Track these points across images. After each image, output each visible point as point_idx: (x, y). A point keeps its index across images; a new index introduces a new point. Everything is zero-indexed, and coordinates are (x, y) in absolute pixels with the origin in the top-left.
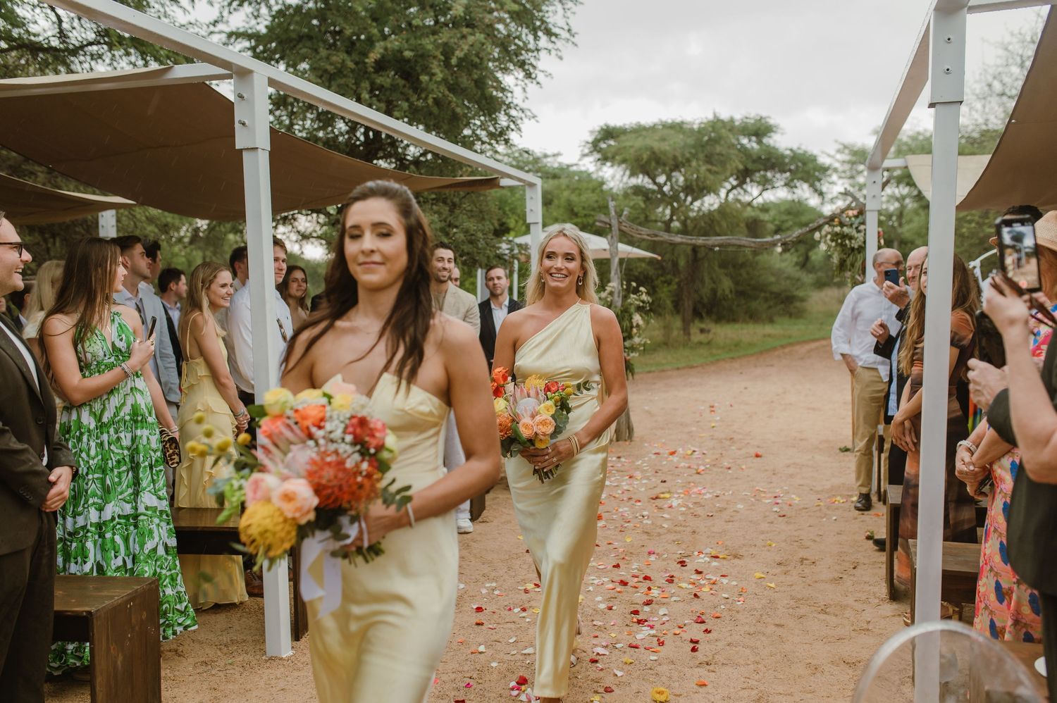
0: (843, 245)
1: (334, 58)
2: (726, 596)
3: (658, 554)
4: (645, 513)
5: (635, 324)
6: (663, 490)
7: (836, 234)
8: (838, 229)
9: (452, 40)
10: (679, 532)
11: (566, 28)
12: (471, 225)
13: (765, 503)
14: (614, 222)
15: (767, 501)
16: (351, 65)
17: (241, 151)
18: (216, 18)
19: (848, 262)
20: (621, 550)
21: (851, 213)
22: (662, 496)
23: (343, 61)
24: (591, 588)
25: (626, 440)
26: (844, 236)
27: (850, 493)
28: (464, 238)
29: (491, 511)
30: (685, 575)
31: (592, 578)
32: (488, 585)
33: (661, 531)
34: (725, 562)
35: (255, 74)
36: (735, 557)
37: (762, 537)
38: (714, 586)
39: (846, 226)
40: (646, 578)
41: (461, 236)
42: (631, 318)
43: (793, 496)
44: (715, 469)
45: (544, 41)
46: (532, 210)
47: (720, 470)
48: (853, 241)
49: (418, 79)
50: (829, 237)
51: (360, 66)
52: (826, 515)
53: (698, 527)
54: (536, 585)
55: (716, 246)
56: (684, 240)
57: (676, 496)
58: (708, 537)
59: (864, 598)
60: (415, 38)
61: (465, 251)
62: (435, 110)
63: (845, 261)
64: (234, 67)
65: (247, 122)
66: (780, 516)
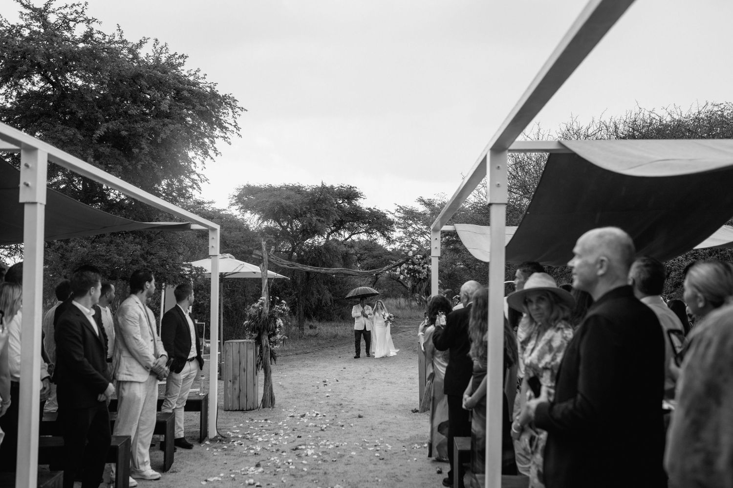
0: (414, 277)
1: (68, 132)
4: (290, 461)
5: (278, 326)
6: (300, 443)
7: (410, 269)
8: (411, 266)
9: (157, 126)
10: (315, 474)
11: (234, 124)
12: (163, 253)
13: (369, 450)
14: (265, 256)
15: (371, 449)
16: (80, 137)
17: (23, 204)
19: (418, 288)
21: (418, 256)
22: (300, 447)
23: (75, 134)
25: (269, 407)
26: (415, 271)
27: (422, 442)
28: (158, 262)
29: (178, 464)
33: (303, 473)
35: (39, 152)
37: (371, 475)
39: (416, 264)
41: (156, 261)
42: (276, 322)
43: (387, 445)
44: (333, 427)
45: (217, 132)
46: (213, 247)
47: (336, 427)
48: (421, 275)
49: (131, 150)
50: (406, 271)
51: (87, 138)
52: (409, 457)
53: (327, 469)
55: (333, 274)
56: (312, 269)
57: (309, 447)
58: (335, 476)
60: (130, 123)
61: (159, 272)
63: (415, 286)
64: (22, 144)
65: (30, 184)
66: (380, 459)
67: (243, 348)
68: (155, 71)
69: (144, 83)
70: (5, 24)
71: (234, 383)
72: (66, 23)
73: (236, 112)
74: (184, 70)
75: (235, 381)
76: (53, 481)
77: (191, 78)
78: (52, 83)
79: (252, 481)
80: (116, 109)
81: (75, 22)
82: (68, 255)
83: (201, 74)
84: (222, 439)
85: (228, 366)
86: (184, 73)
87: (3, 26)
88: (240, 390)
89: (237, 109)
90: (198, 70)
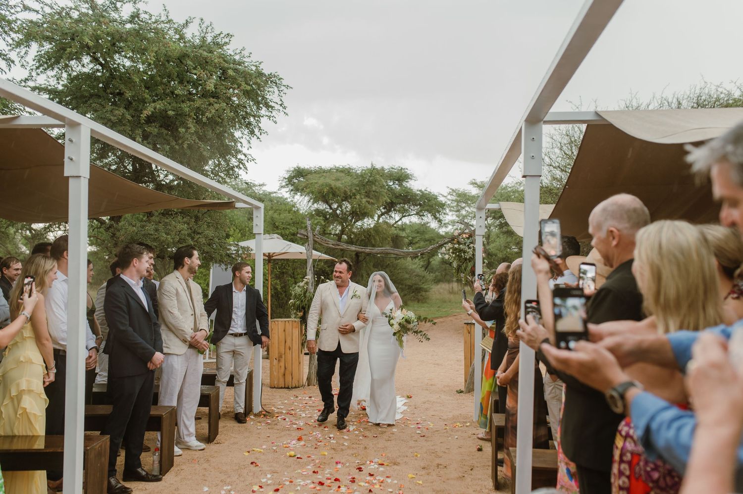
0: (459, 256)
1: (117, 112)
2: (391, 490)
3: (342, 463)
4: (332, 436)
7: (456, 249)
8: (456, 246)
9: (203, 106)
10: (356, 448)
11: (280, 103)
12: (210, 233)
13: (411, 428)
14: (310, 235)
15: (412, 426)
16: (129, 117)
17: (68, 178)
18: (27, 77)
19: (463, 268)
20: (317, 461)
21: (464, 236)
23: (123, 114)
24: (299, 488)
26: (461, 251)
27: (465, 420)
28: (204, 241)
29: (223, 436)
30: (362, 477)
31: (299, 480)
32: (225, 488)
33: (343, 447)
34: (388, 468)
35: (82, 126)
36: (395, 464)
37: (411, 450)
38: (382, 484)
39: (462, 244)
40: (336, 480)
41: (203, 240)
43: (429, 423)
45: (263, 111)
46: (257, 225)
48: (466, 254)
49: (177, 130)
50: (451, 250)
51: (135, 118)
52: (451, 435)
53: (368, 445)
54: (260, 486)
55: (378, 254)
56: (357, 249)
58: (375, 451)
59: (479, 489)
60: (176, 103)
62: (188, 152)
63: (460, 266)
64: (66, 120)
65: (74, 158)
66: (421, 436)
67: (289, 327)
68: (201, 51)
69: (189, 62)
70: (56, 7)
71: (279, 361)
72: (114, 3)
73: (282, 91)
74: (230, 50)
75: (281, 359)
76: (100, 444)
77: (237, 58)
78: (101, 64)
79: (292, 453)
80: (163, 90)
81: (122, 3)
82: (118, 234)
83: (246, 53)
84: (266, 414)
85: (273, 344)
86: (230, 52)
87: (54, 9)
88: (285, 368)
89: (283, 88)
90: (243, 49)
